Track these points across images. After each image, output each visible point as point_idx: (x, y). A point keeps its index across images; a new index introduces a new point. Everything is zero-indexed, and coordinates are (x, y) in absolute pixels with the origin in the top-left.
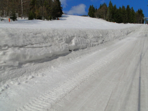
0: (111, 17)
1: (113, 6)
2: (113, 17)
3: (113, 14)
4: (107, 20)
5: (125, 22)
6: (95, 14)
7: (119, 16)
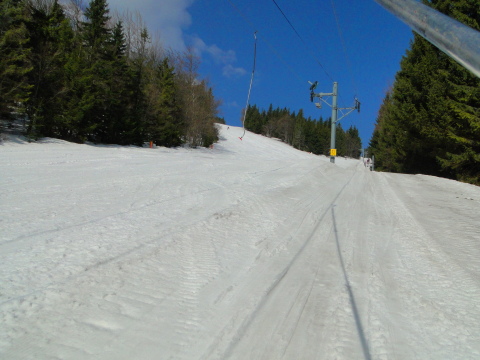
0: (304, 140)
3: (308, 136)
4: (296, 147)
6: (265, 127)
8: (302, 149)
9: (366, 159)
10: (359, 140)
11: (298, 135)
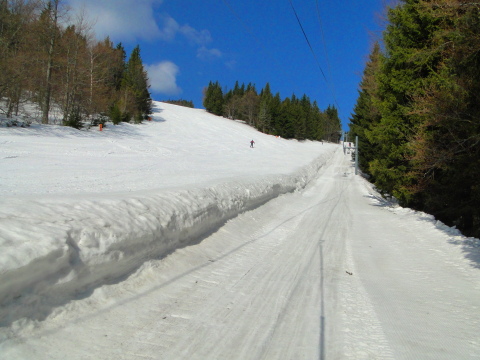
0: (270, 121)
1: (274, 95)
2: (273, 124)
3: (274, 115)
4: (260, 130)
5: (301, 138)
6: (227, 107)
7: (287, 122)
8: (268, 131)
9: (347, 144)
10: (338, 121)
11: (262, 114)
